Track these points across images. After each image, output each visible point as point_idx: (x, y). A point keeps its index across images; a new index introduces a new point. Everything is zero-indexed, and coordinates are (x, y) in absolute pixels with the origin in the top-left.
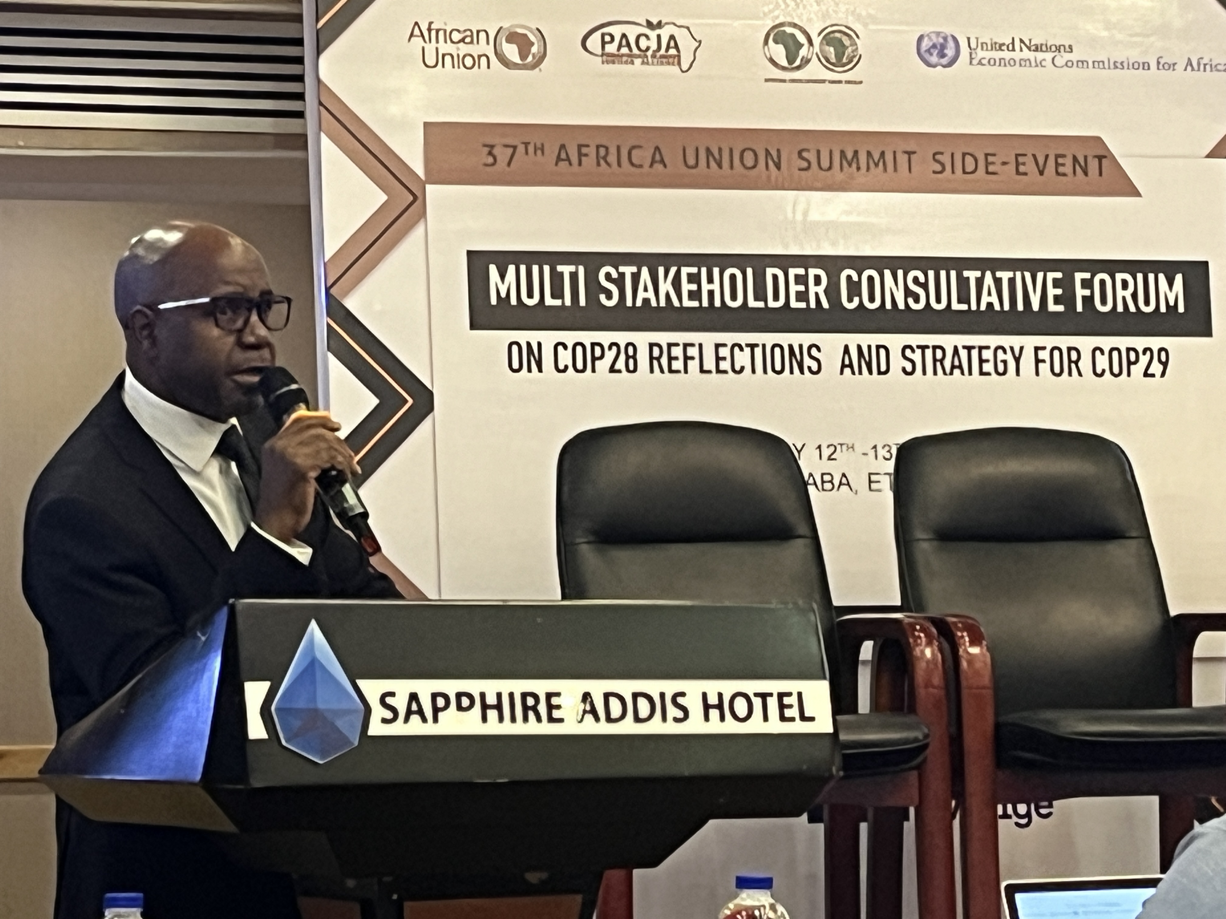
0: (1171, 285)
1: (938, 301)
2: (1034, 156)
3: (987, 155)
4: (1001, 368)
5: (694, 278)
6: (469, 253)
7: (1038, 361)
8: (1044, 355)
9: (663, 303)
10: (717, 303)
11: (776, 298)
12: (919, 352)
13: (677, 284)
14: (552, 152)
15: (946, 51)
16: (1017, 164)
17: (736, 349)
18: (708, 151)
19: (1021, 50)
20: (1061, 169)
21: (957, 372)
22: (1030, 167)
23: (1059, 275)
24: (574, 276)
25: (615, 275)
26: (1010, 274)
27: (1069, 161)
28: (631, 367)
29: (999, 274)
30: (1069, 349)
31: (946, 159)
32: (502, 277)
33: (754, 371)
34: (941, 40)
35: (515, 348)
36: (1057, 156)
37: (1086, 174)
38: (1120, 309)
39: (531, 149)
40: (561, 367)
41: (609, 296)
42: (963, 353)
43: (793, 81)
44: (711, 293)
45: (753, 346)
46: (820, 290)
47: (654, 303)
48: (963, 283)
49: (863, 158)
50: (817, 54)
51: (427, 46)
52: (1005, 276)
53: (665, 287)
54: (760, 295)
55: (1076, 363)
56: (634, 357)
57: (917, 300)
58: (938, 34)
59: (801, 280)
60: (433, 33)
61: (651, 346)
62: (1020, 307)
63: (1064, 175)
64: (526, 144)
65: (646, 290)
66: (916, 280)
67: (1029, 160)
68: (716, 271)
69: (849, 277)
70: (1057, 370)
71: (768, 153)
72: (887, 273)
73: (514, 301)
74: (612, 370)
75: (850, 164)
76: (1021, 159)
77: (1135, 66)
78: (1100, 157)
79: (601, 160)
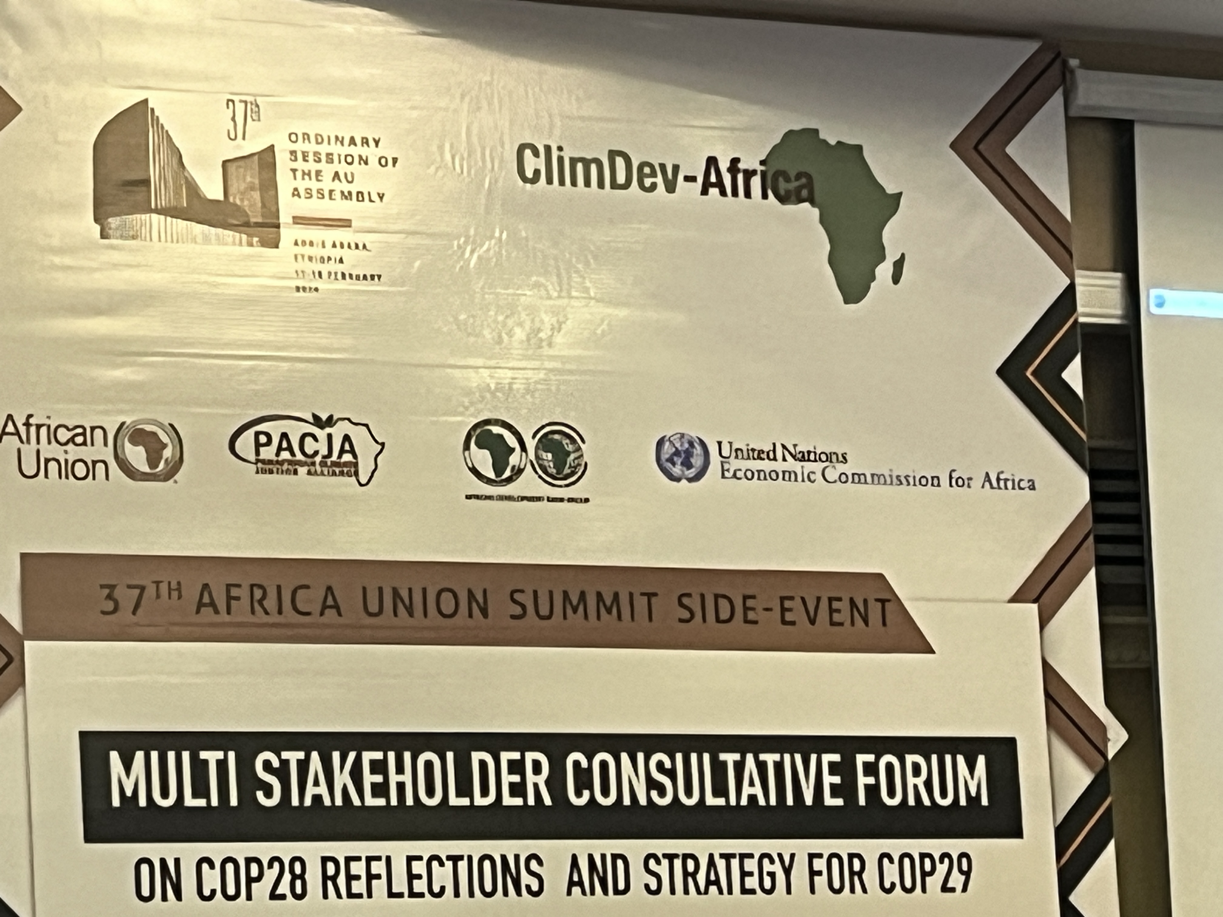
0: (971, 768)
1: (689, 793)
2: (803, 599)
3: (745, 598)
4: (767, 884)
5: (379, 767)
6: (83, 735)
7: (813, 873)
8: (820, 864)
9: (339, 802)
10: (410, 802)
11: (485, 792)
12: (665, 862)
13: (356, 774)
14: (192, 593)
15: (693, 461)
16: (784, 610)
17: (435, 864)
18: (396, 593)
19: (784, 459)
20: (836, 617)
21: (713, 889)
22: (797, 614)
23: (836, 757)
24: (222, 765)
25: (276, 764)
26: (777, 757)
27: (844, 606)
28: (299, 890)
29: (763, 757)
30: (851, 856)
31: (694, 603)
32: (128, 767)
33: (457, 894)
34: (686, 445)
35: (145, 868)
36: (830, 600)
37: (866, 623)
38: (911, 802)
39: (164, 590)
40: (207, 892)
41: (269, 794)
42: (721, 864)
43: (501, 498)
44: (401, 786)
45: (455, 859)
46: (541, 780)
47: (327, 802)
48: (719, 768)
49: (592, 601)
50: (531, 462)
51: (24, 448)
52: (770, 758)
53: (342, 778)
54: (464, 789)
55: (860, 874)
56: (302, 877)
57: (662, 793)
58: (683, 435)
59: (516, 767)
60: (33, 430)
61: (325, 860)
62: (790, 801)
63: (841, 624)
64: (158, 583)
65: (316, 783)
66: (660, 766)
67: (798, 605)
68: (407, 756)
69: (577, 764)
70: (837, 885)
71: (471, 594)
72: (624, 757)
73: (143, 802)
74: (274, 896)
75: (575, 610)
76: (787, 604)
77: (923, 481)
78: (883, 602)
79: (256, 606)
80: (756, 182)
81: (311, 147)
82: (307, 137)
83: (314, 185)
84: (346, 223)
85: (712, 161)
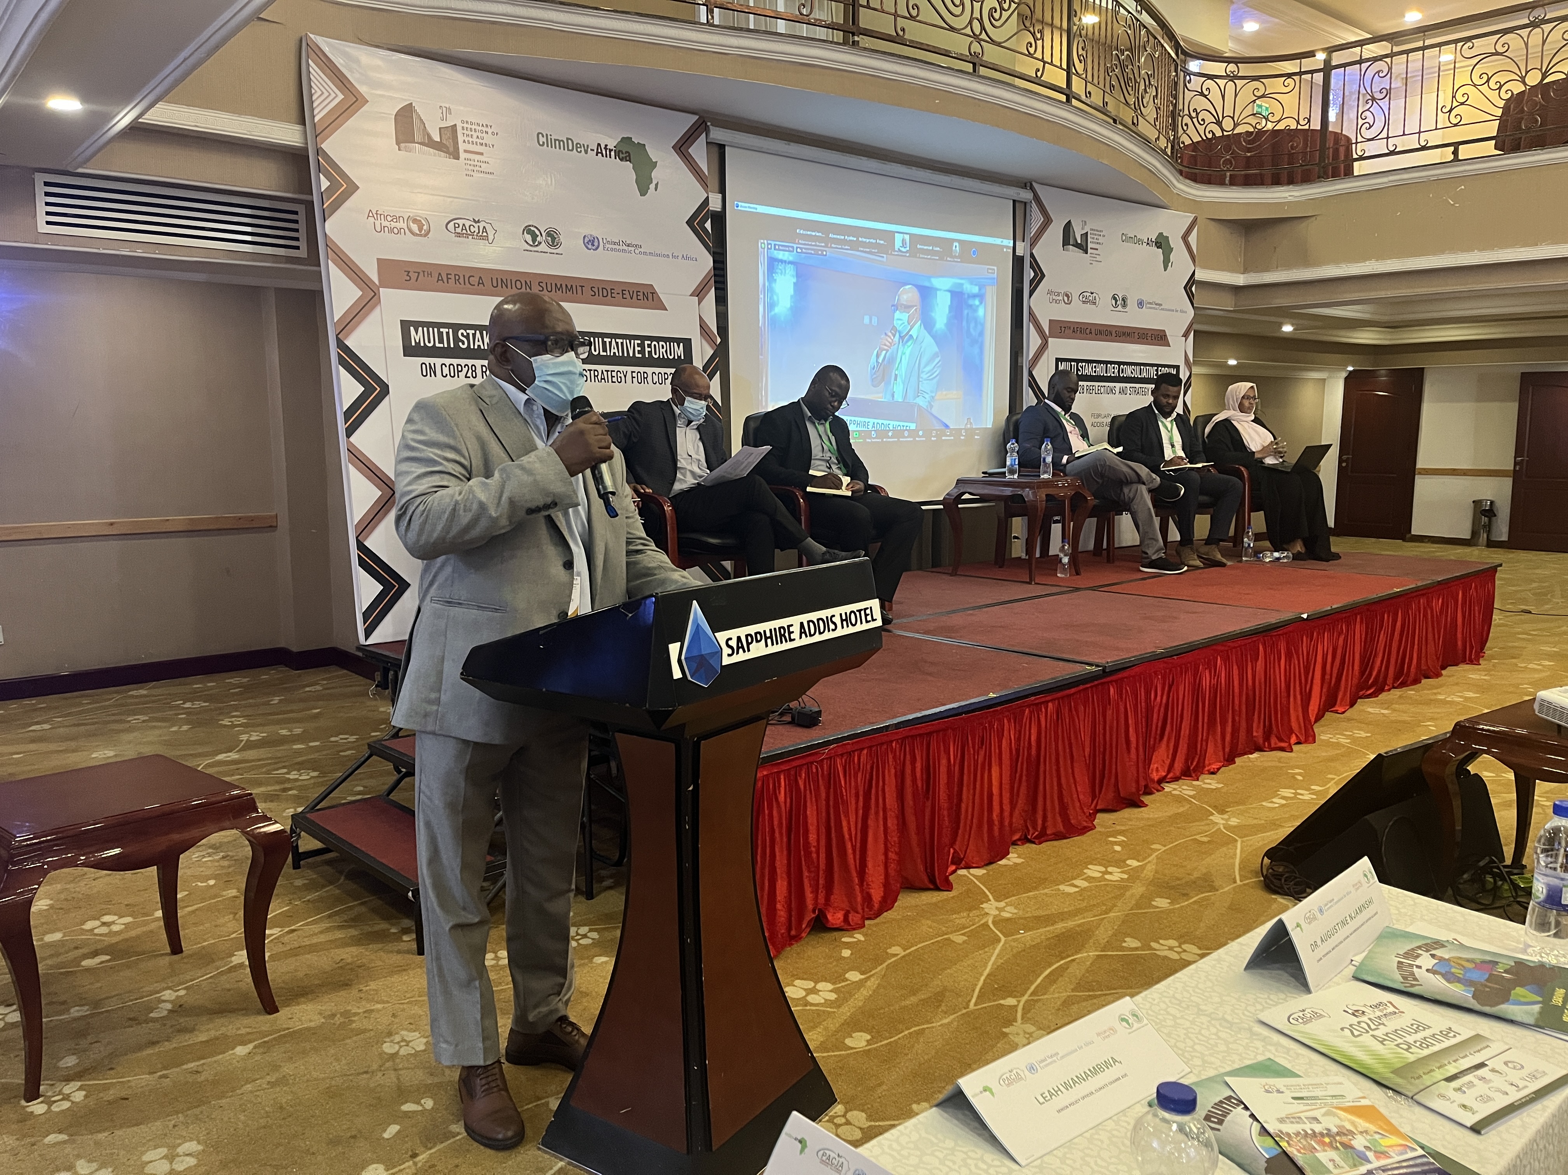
2: (629, 291)
3: (611, 289)
7: (633, 377)
8: (635, 375)
14: (435, 276)
15: (595, 244)
16: (623, 294)
18: (502, 280)
19: (623, 246)
20: (639, 297)
21: (603, 381)
22: (627, 296)
24: (448, 333)
26: (622, 341)
27: (641, 294)
30: (644, 373)
31: (596, 290)
32: (417, 332)
34: (593, 239)
36: (637, 292)
39: (426, 274)
40: (444, 375)
41: (463, 344)
42: (605, 373)
43: (535, 251)
48: (604, 343)
49: (564, 287)
50: (544, 240)
51: (376, 222)
52: (619, 341)
55: (646, 378)
56: (475, 371)
58: (591, 235)
60: (379, 216)
63: (640, 300)
64: (424, 272)
65: (478, 341)
67: (627, 293)
70: (639, 381)
71: (526, 283)
73: (422, 344)
74: (466, 377)
75: (559, 290)
76: (624, 292)
77: (664, 256)
78: (652, 293)
79: (457, 282)
80: (613, 153)
81: (469, 126)
82: (467, 122)
83: (471, 140)
84: (482, 154)
85: (599, 145)
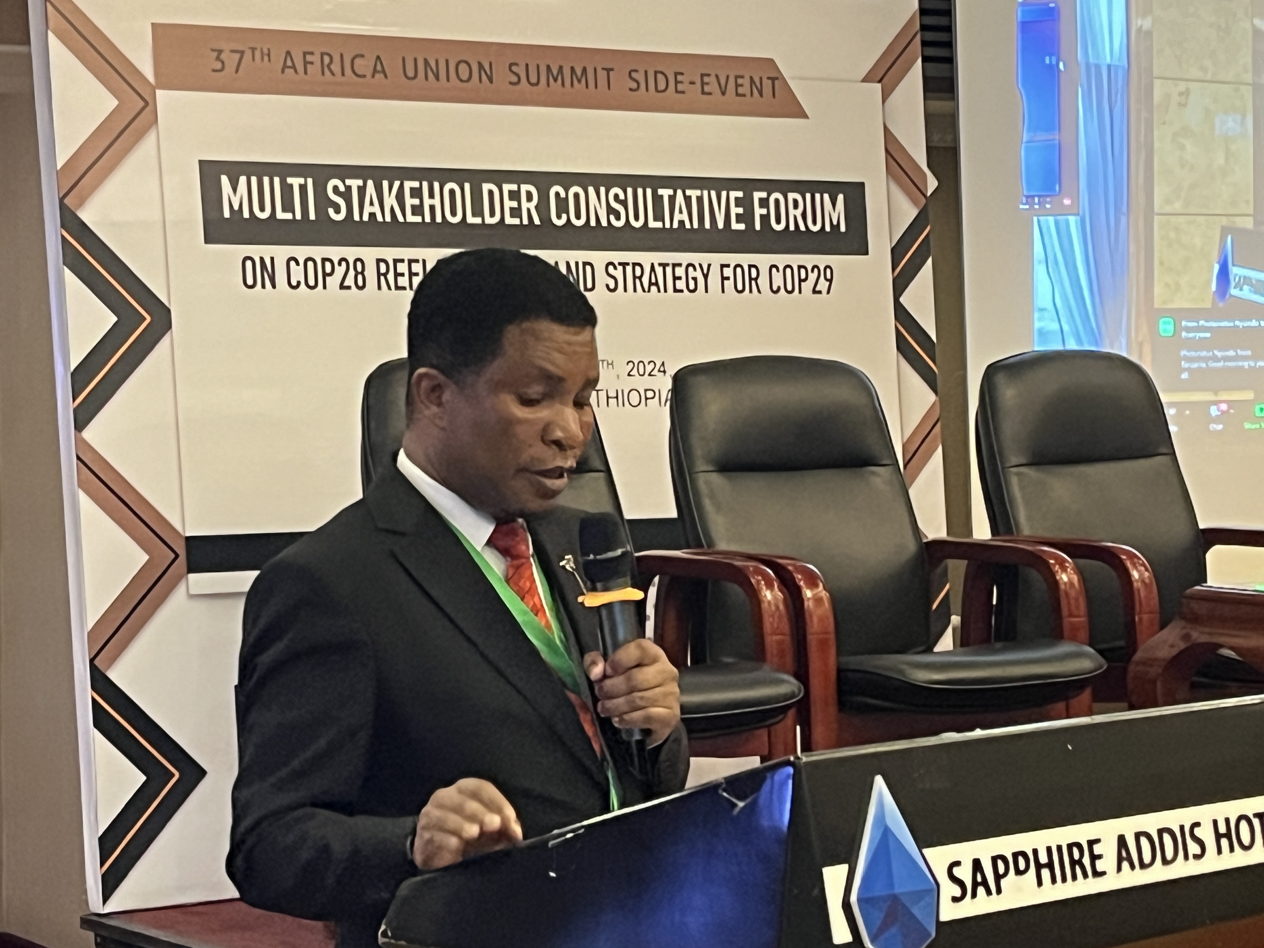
0: (834, 204)
1: (637, 218)
2: (717, 76)
3: (676, 74)
4: (692, 286)
5: (416, 193)
6: (201, 162)
7: (724, 279)
8: (728, 272)
9: (388, 219)
10: (439, 219)
11: (492, 214)
12: (620, 268)
13: (400, 198)
16: (703, 84)
20: (740, 90)
21: (654, 288)
22: (712, 87)
23: (740, 194)
24: (303, 188)
25: (342, 188)
26: (698, 193)
28: (360, 283)
29: (688, 192)
31: (640, 77)
32: (235, 188)
35: (249, 264)
36: (737, 77)
37: (761, 95)
38: (792, 227)
39: (258, 54)
40: (294, 283)
41: (338, 211)
42: (659, 270)
44: (432, 208)
46: (532, 205)
47: (380, 218)
48: (658, 199)
49: (567, 72)
52: (693, 193)
53: (390, 201)
54: (478, 211)
55: (756, 279)
56: (362, 273)
57: (618, 218)
59: (515, 195)
61: (379, 261)
62: (707, 225)
63: (744, 95)
64: (253, 50)
65: (372, 204)
66: (616, 198)
67: (713, 79)
68: (436, 185)
69: (557, 194)
70: (740, 287)
72: (591, 190)
73: (246, 215)
74: (342, 287)
75: (555, 80)
76: (706, 79)
78: (773, 79)
79: (326, 70)
